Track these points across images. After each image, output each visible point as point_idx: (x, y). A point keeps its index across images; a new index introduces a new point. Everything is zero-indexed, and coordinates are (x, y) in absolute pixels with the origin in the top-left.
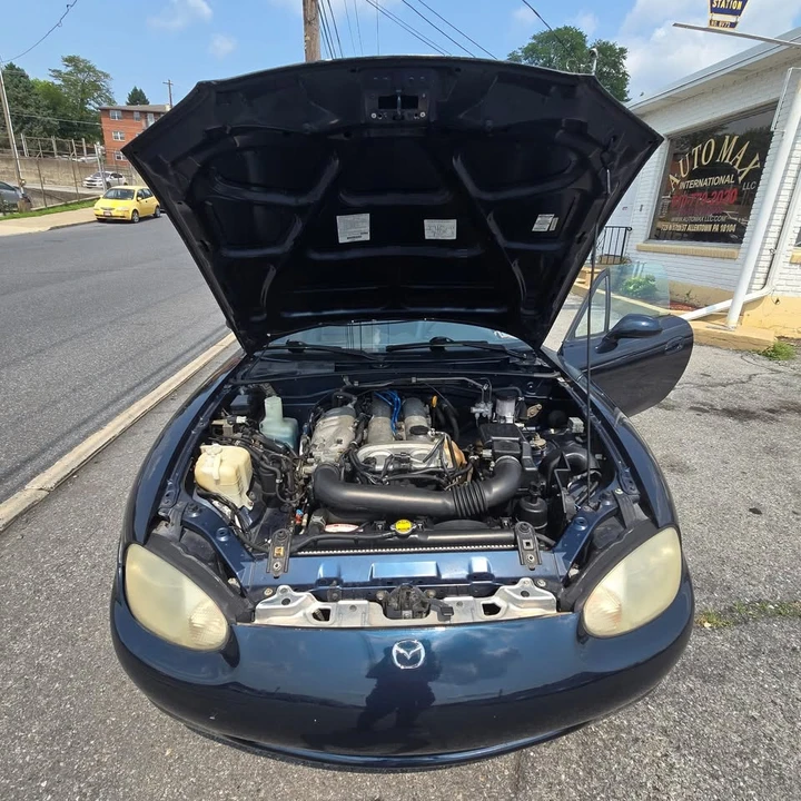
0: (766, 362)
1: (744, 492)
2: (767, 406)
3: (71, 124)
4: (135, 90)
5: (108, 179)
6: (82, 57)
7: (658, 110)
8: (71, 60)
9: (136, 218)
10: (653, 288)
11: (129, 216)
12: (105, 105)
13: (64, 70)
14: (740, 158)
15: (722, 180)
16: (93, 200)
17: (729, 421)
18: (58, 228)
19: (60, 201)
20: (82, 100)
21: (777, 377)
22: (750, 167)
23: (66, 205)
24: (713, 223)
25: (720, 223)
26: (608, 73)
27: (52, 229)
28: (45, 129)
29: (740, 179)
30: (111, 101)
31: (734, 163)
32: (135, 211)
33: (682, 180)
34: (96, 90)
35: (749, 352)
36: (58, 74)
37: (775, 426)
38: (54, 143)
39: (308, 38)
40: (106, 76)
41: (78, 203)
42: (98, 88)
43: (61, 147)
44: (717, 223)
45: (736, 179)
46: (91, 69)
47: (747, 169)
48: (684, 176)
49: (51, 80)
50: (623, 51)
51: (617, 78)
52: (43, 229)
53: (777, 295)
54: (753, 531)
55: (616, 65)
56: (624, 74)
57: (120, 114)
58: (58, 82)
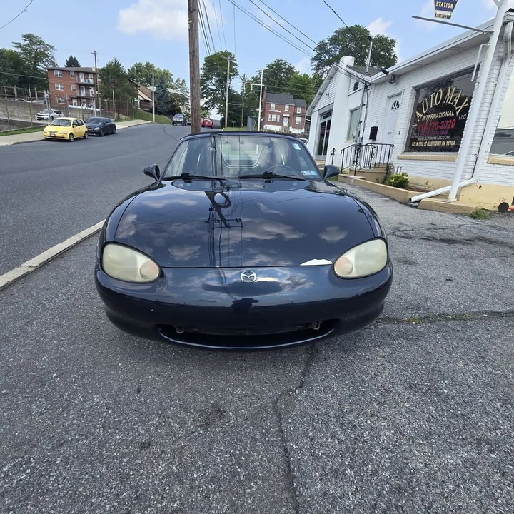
0: (471, 220)
1: (444, 273)
2: (467, 238)
3: (27, 78)
4: (71, 57)
5: (52, 114)
6: (35, 35)
7: (409, 72)
8: (28, 37)
9: (72, 139)
10: (406, 181)
11: (67, 137)
12: (50, 66)
13: (23, 43)
14: (457, 101)
15: (447, 114)
16: (42, 127)
17: (443, 244)
18: (19, 143)
19: (19, 127)
20: (35, 63)
21: (476, 226)
22: (463, 105)
23: (24, 130)
24: (442, 140)
25: (446, 140)
26: (384, 55)
27: (15, 144)
28: (9, 81)
29: (457, 113)
30: (54, 64)
31: (454, 104)
32: (71, 134)
33: (424, 115)
34: (44, 57)
35: (461, 215)
36: (19, 45)
37: (469, 246)
38: (15, 90)
39: (191, 21)
40: (52, 47)
41: (32, 129)
42: (46, 55)
43: (20, 93)
44: (444, 140)
45: (455, 113)
46: (41, 43)
47: (461, 107)
48: (424, 112)
49: (14, 49)
50: (393, 41)
51: (390, 59)
52: (9, 144)
53: (480, 183)
54: (446, 288)
55: (389, 50)
56: (394, 56)
57: (61, 73)
58: (19, 51)
